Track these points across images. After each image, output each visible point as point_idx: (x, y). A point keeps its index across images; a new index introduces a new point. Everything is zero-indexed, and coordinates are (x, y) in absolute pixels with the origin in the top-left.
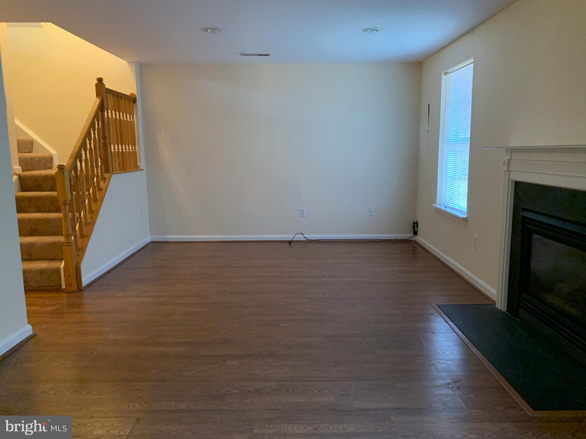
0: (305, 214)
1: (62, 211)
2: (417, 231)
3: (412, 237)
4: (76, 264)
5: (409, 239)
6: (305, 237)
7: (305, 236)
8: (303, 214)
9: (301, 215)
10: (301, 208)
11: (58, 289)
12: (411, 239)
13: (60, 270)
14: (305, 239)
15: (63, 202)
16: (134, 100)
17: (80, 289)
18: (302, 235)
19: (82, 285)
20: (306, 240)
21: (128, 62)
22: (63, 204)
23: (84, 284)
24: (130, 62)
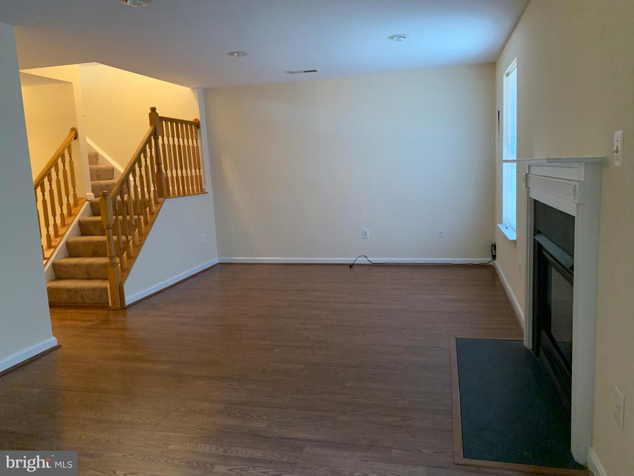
0: (368, 236)
1: (106, 235)
2: (495, 254)
3: (490, 261)
4: (120, 284)
5: (488, 264)
6: (369, 261)
7: (369, 259)
8: (366, 235)
9: (364, 236)
10: (364, 229)
11: (105, 306)
12: (490, 264)
13: (107, 289)
14: (369, 263)
15: (106, 226)
16: (198, 125)
17: (124, 308)
18: (366, 258)
19: (125, 304)
20: (371, 263)
21: (191, 89)
22: (106, 228)
23: (127, 303)
24: (194, 88)
